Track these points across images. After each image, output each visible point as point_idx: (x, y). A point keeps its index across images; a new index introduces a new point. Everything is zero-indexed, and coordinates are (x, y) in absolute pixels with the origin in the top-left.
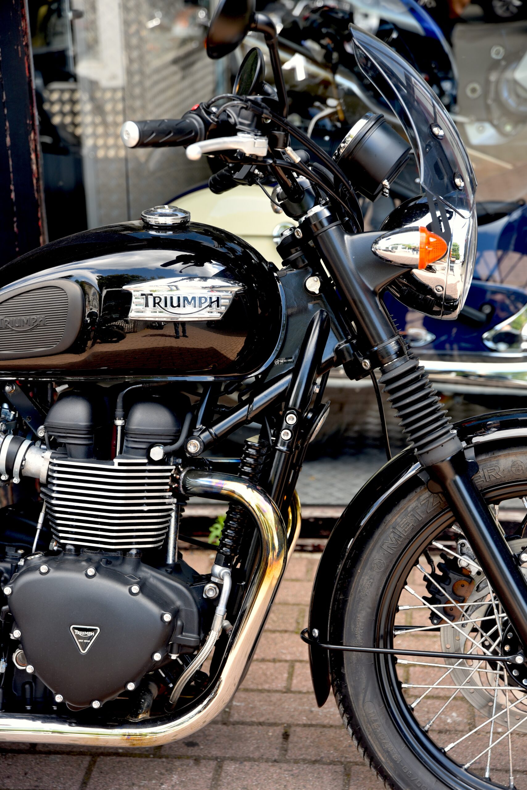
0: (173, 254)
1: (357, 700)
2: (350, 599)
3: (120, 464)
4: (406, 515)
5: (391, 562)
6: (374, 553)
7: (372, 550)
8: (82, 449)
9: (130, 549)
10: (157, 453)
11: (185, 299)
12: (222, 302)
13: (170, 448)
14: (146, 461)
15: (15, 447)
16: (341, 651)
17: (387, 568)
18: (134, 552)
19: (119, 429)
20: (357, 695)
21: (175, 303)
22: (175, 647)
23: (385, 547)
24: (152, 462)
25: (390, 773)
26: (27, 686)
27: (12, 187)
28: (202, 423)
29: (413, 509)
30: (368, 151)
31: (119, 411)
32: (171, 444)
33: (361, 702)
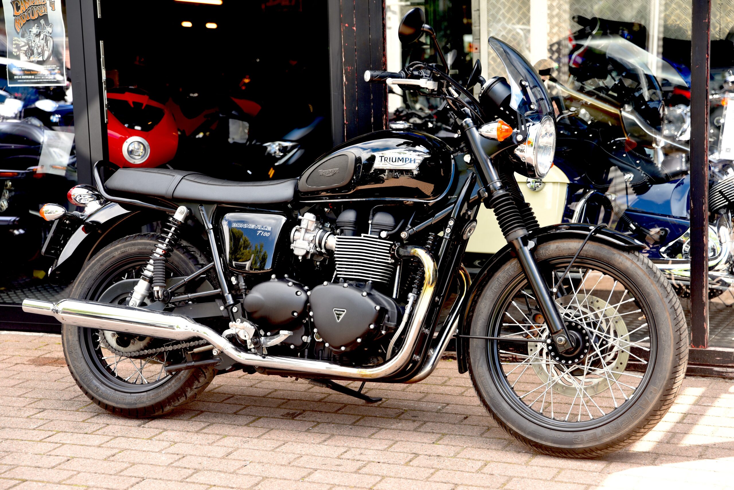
0: (402, 141)
1: (475, 366)
2: (475, 314)
3: (364, 236)
4: (504, 272)
5: (496, 296)
6: (488, 291)
7: (487, 289)
8: (351, 232)
9: (369, 280)
10: (384, 234)
11: (399, 158)
12: (417, 161)
13: (390, 232)
14: (377, 237)
16: (469, 338)
17: (494, 299)
18: (371, 282)
19: (370, 225)
20: (475, 363)
22: (384, 327)
23: (493, 288)
24: (380, 238)
25: (488, 403)
26: (320, 351)
28: (411, 225)
29: (508, 269)
31: (371, 216)
32: (391, 231)
33: (476, 367)
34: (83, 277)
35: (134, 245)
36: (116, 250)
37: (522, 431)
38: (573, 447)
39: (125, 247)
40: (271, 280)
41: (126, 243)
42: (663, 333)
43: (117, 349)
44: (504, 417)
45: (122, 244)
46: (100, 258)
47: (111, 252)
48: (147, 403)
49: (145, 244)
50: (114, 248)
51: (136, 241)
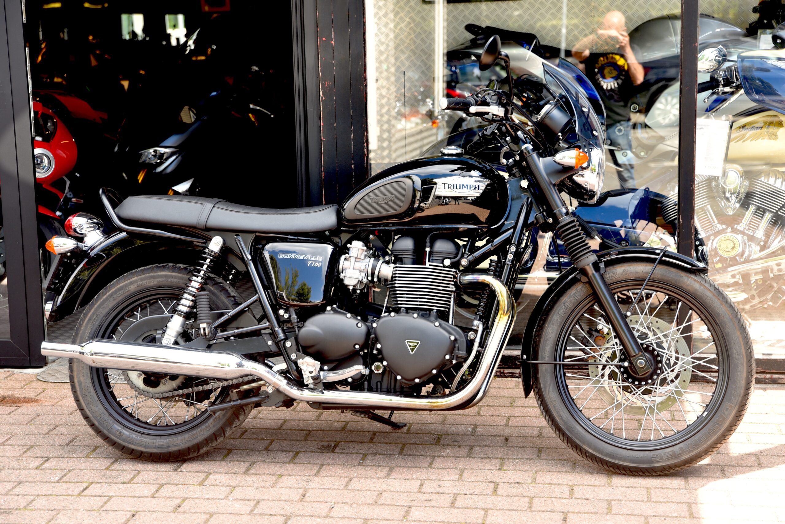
0: (455, 167)
1: (546, 391)
2: (542, 340)
3: (430, 265)
4: (570, 297)
5: (563, 320)
7: (553, 315)
8: (410, 260)
9: (433, 309)
10: (447, 262)
11: (463, 185)
12: (480, 188)
13: (453, 260)
14: (442, 265)
15: (376, 262)
16: (538, 364)
17: (560, 324)
18: (435, 311)
19: (428, 253)
20: (545, 388)
21: (458, 187)
22: (455, 357)
23: (560, 313)
24: (444, 266)
25: (562, 427)
26: (379, 383)
27: (353, 162)
28: (468, 251)
29: (574, 294)
30: (551, 119)
31: (428, 244)
32: (454, 258)
33: (547, 391)
34: (93, 314)
35: (153, 277)
36: (132, 283)
37: (599, 453)
38: (652, 465)
39: (142, 280)
40: (326, 312)
41: (143, 276)
42: (735, 351)
43: (145, 390)
44: (579, 440)
45: (138, 277)
46: (113, 292)
47: (126, 286)
48: (182, 445)
49: (166, 276)
50: (128, 281)
51: (155, 274)
